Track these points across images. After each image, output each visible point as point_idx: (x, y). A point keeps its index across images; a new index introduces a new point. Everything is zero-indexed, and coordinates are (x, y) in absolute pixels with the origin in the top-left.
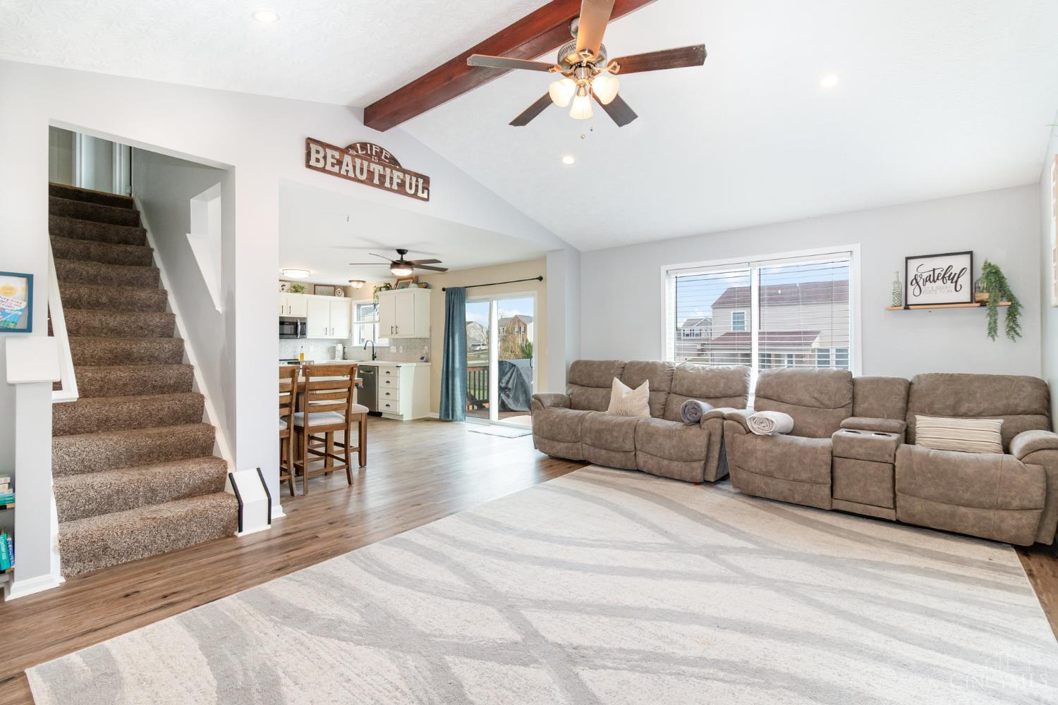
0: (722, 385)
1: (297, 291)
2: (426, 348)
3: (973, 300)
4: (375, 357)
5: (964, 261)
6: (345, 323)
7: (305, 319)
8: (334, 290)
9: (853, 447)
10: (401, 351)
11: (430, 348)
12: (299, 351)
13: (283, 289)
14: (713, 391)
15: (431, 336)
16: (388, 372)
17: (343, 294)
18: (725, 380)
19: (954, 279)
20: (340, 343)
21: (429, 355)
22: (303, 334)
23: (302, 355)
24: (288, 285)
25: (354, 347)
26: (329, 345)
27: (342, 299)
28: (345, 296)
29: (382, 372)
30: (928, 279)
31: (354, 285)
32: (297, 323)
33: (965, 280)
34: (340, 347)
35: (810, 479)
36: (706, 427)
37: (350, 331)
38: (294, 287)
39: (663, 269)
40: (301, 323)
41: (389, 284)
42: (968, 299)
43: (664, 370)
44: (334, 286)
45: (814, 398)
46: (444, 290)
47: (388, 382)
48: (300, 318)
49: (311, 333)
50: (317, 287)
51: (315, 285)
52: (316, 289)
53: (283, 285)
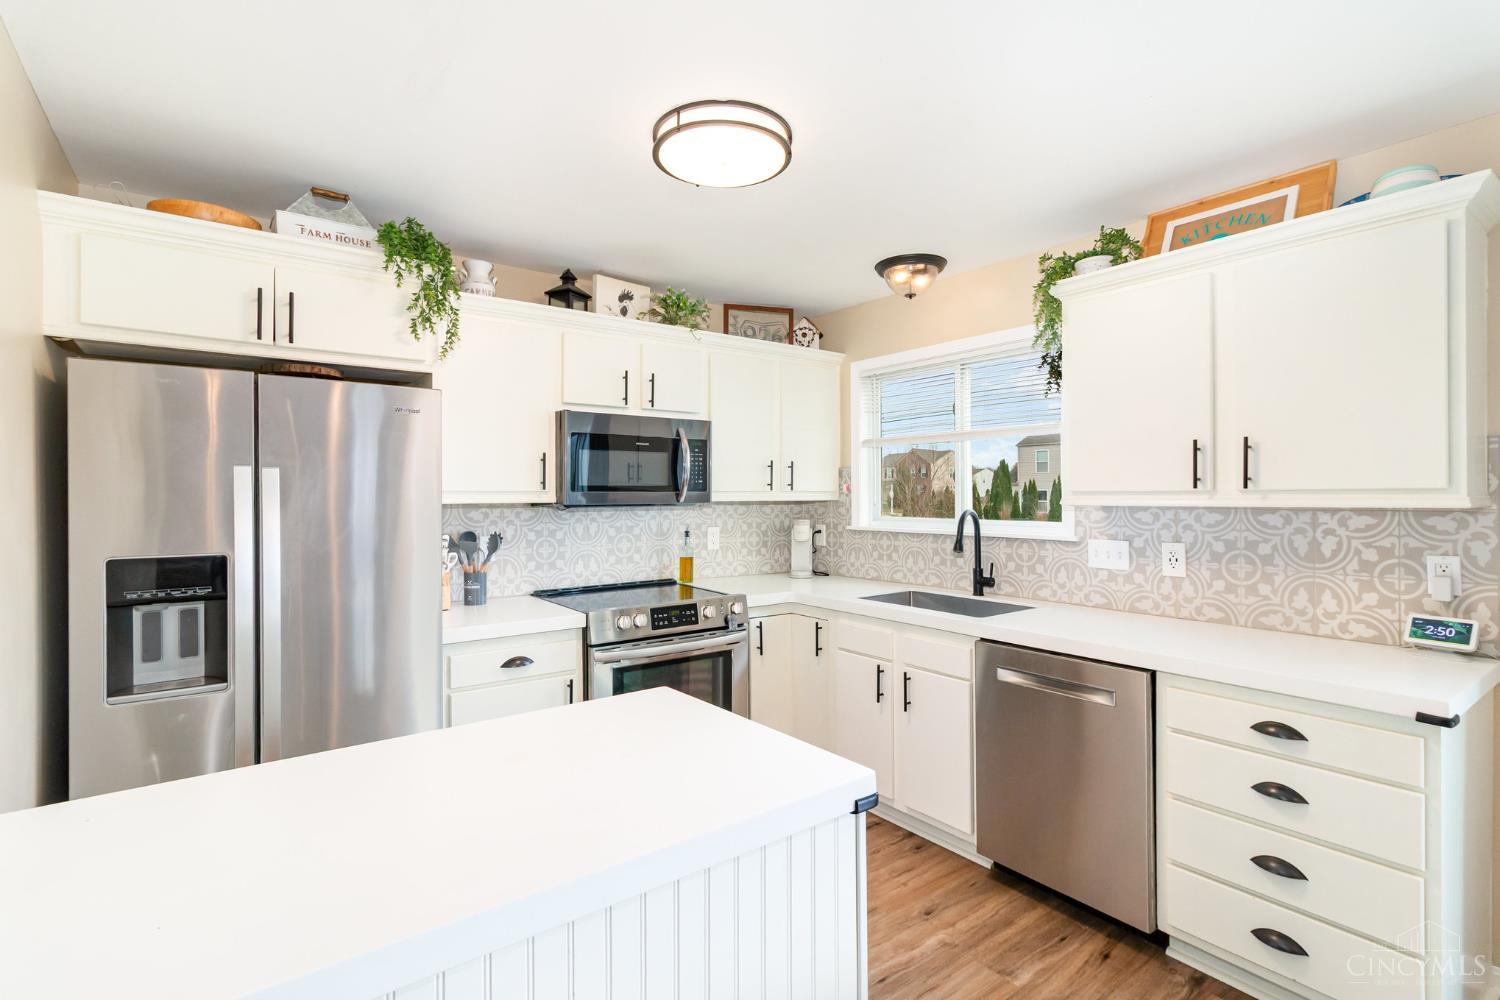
1: (669, 320)
4: (989, 583)
7: (706, 425)
8: (784, 323)
13: (624, 312)
17: (816, 336)
22: (700, 484)
23: (687, 563)
24: (642, 294)
25: (855, 531)
27: (814, 353)
28: (824, 344)
31: (900, 276)
32: (677, 443)
37: (844, 474)
38: (664, 303)
40: (693, 443)
41: (1121, 235)
44: (787, 307)
48: (690, 424)
49: (722, 484)
50: (732, 312)
51: (727, 307)
52: (731, 320)
53: (626, 297)
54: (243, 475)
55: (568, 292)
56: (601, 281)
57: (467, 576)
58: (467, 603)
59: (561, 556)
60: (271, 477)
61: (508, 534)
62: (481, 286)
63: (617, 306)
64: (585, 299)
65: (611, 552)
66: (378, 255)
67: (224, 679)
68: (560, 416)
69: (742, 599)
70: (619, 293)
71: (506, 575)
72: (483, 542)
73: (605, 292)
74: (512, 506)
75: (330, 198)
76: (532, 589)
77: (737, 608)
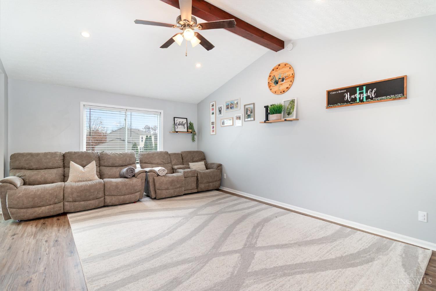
0: (128, 160)
3: (188, 132)
5: (185, 121)
9: (188, 174)
14: (124, 163)
18: (129, 158)
19: (183, 125)
30: (178, 125)
33: (186, 126)
35: (180, 186)
36: (139, 177)
39: (82, 103)
42: (186, 131)
43: (94, 155)
45: (162, 161)
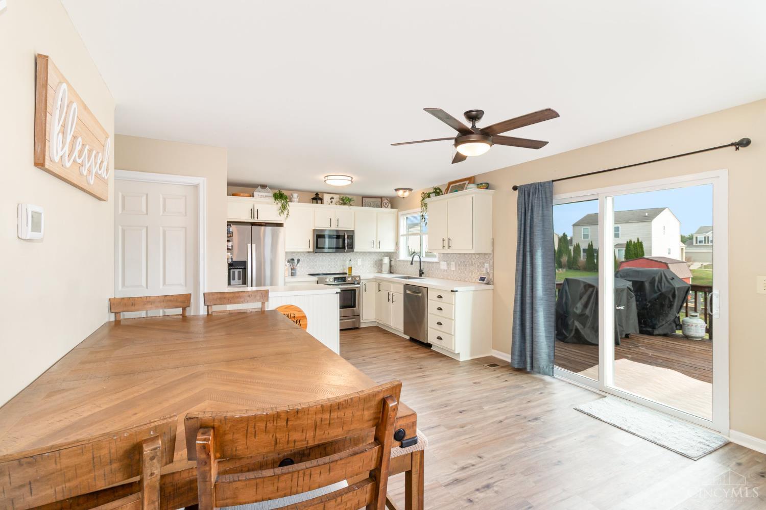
1: (345, 204)
2: (487, 265)
4: (423, 273)
6: (391, 235)
7: (353, 231)
8: (379, 201)
10: (453, 268)
11: (492, 266)
12: (348, 264)
13: (332, 202)
15: (493, 251)
16: (440, 297)
17: (390, 205)
20: (387, 256)
21: (491, 277)
22: (351, 247)
23: (350, 269)
24: (336, 197)
25: (400, 261)
26: (376, 258)
27: (389, 210)
28: (392, 207)
29: (432, 296)
31: (400, 193)
32: (344, 236)
34: (386, 260)
37: (397, 244)
38: (342, 199)
40: (348, 236)
41: (439, 189)
44: (381, 198)
46: (515, 188)
47: (440, 309)
48: (347, 231)
49: (358, 247)
50: (364, 199)
51: (363, 197)
52: (364, 201)
53: (332, 198)
54: (249, 245)
55: (317, 198)
56: (325, 195)
57: (292, 269)
58: (292, 275)
59: (316, 265)
60: (254, 246)
61: (302, 259)
62: (295, 200)
63: (330, 201)
64: (321, 199)
65: (329, 265)
66: (273, 199)
67: (246, 284)
68: (314, 230)
69: (359, 277)
70: (330, 197)
71: (303, 269)
72: (296, 261)
73: (327, 198)
74: (303, 252)
75: (264, 186)
76: (308, 273)
77: (358, 279)
